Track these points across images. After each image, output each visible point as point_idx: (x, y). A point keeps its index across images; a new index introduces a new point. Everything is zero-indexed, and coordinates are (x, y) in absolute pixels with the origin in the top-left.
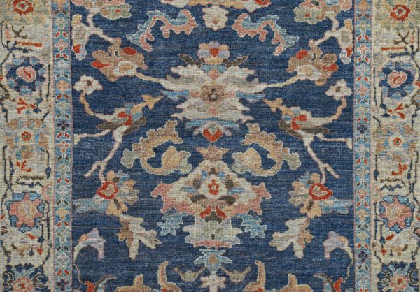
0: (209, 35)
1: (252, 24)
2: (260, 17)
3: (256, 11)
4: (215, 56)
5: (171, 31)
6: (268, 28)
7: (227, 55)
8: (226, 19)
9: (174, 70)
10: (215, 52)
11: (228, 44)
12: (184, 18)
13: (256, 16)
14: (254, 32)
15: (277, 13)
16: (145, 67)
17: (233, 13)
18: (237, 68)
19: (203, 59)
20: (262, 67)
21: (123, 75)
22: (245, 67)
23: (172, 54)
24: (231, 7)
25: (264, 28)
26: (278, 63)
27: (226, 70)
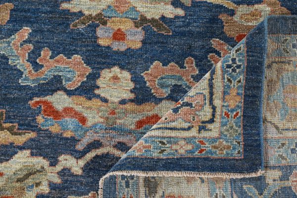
0: (126, 60)
1: (60, 74)
2: (47, 83)
3: (53, 92)
4: (119, 30)
5: (182, 67)
6: (37, 66)
7: (100, 32)
8: (99, 82)
9: (180, 12)
10: (119, 36)
11: (99, 46)
12: (162, 86)
13: (55, 85)
14: (58, 61)
15: (21, 88)
16: (223, 17)
17: (88, 90)
18: (86, 13)
19: (137, 27)
20: (51, 12)
21: (256, 6)
22: (75, 14)
23: (183, 34)
24: (90, 99)
25: (42, 66)
26: (25, 17)
27: (103, 10)
